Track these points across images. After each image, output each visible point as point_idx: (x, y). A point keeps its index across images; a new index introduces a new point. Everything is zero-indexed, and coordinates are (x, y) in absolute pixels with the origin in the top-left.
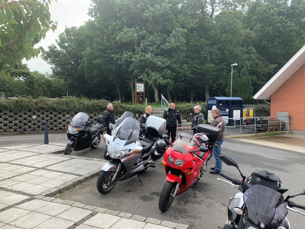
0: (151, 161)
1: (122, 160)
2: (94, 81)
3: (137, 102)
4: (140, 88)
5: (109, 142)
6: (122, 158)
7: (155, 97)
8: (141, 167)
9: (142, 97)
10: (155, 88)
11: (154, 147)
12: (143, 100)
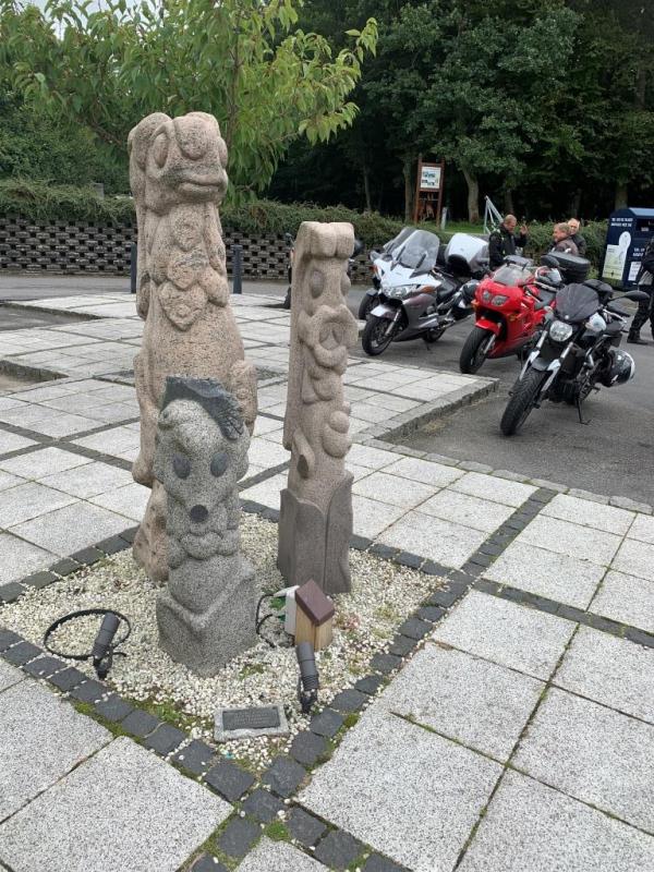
0: (450, 319)
1: (405, 302)
2: (301, 159)
3: (419, 218)
4: (431, 180)
5: (383, 272)
6: (405, 299)
7: (470, 207)
8: (432, 321)
9: (434, 206)
10: (472, 178)
11: (458, 294)
12: (435, 212)
